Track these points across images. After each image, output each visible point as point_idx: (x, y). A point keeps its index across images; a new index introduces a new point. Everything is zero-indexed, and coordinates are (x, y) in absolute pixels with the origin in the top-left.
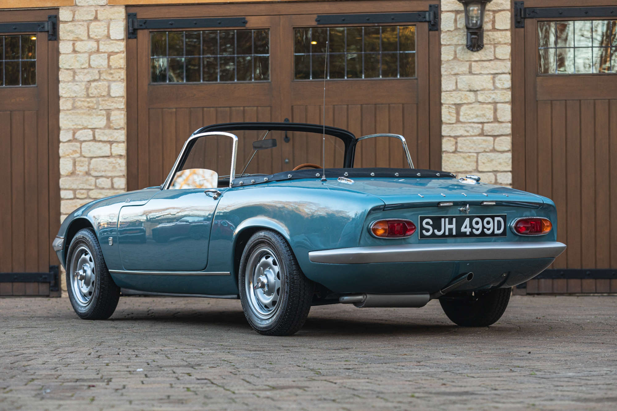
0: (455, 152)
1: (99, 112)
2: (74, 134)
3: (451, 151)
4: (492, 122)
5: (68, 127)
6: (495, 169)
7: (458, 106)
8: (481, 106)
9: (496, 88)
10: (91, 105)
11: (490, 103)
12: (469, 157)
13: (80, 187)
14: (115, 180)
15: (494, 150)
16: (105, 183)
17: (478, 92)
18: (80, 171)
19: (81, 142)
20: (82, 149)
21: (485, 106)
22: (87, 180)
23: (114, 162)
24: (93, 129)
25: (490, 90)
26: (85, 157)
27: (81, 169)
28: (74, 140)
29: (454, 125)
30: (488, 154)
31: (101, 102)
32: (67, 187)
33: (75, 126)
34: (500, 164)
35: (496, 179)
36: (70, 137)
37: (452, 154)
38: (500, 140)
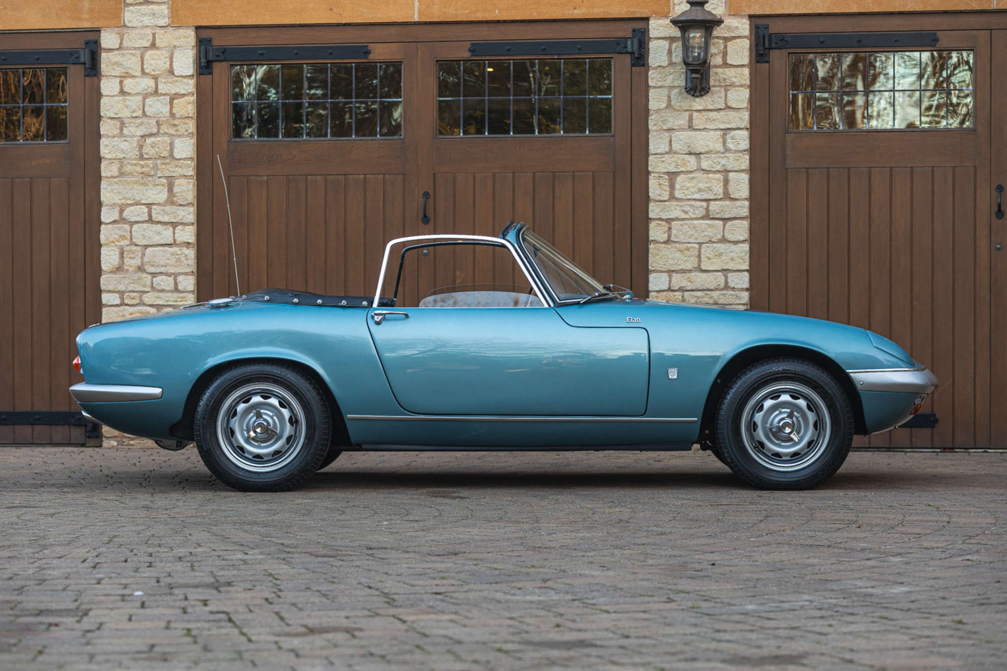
0: (668, 242)
1: (158, 181)
2: (121, 212)
3: (662, 241)
4: (721, 199)
5: (113, 202)
6: (726, 267)
7: (672, 176)
8: (705, 175)
9: (727, 150)
10: (146, 169)
11: (718, 171)
12: (688, 249)
13: (130, 288)
14: (180, 278)
15: (724, 240)
16: (165, 282)
17: (702, 156)
18: (130, 266)
19: (132, 224)
20: (133, 234)
21: (711, 175)
22: (140, 278)
23: (179, 253)
24: (149, 205)
25: (718, 152)
26: (136, 245)
27: (132, 263)
28: (122, 220)
29: (667, 203)
30: (715, 245)
31: (159, 167)
32: (111, 288)
33: (123, 201)
34: (732, 259)
35: (726, 282)
36: (116, 216)
37: (663, 245)
38: (733, 225)
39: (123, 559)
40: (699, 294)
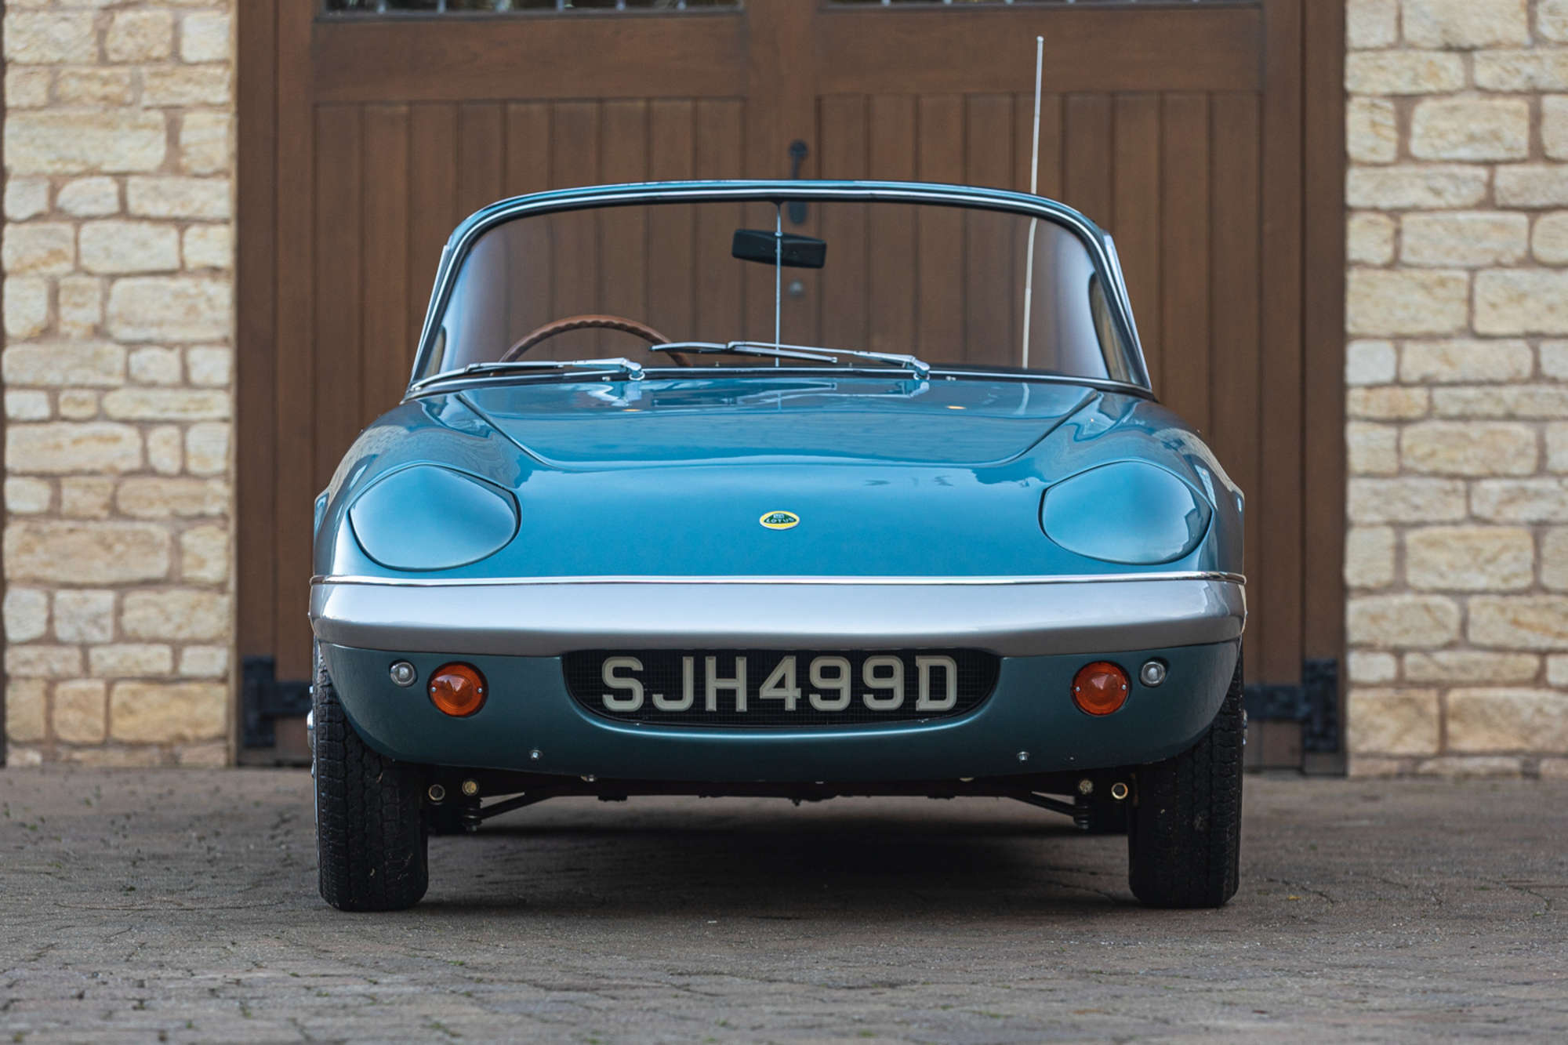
0: (1394, 264)
1: (143, 117)
2: (54, 192)
3: (1378, 262)
4: (1522, 161)
5: (33, 168)
6: (1535, 328)
7: (1404, 103)
8: (1486, 102)
9: (1538, 40)
10: (113, 89)
11: (1516, 93)
12: (1442, 283)
13: (74, 378)
14: (195, 355)
15: (1530, 261)
16: (159, 364)
17: (1477, 55)
18: (74, 325)
19: (79, 221)
20: (83, 246)
21: (1499, 102)
22: (97, 355)
23: (193, 292)
24: (121, 177)
25: (1516, 45)
26: (89, 274)
27: (78, 316)
28: (54, 212)
29: (1392, 171)
30: (1508, 273)
31: (147, 83)
32: (27, 378)
33: (58, 167)
34: (1551, 308)
35: (1537, 364)
36: (40, 203)
37: (1381, 274)
38: (1553, 223)
39: (74, 992)
40: (1470, 393)
